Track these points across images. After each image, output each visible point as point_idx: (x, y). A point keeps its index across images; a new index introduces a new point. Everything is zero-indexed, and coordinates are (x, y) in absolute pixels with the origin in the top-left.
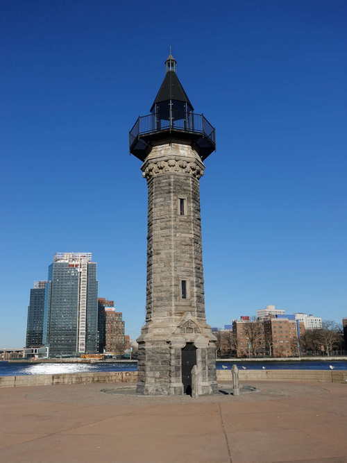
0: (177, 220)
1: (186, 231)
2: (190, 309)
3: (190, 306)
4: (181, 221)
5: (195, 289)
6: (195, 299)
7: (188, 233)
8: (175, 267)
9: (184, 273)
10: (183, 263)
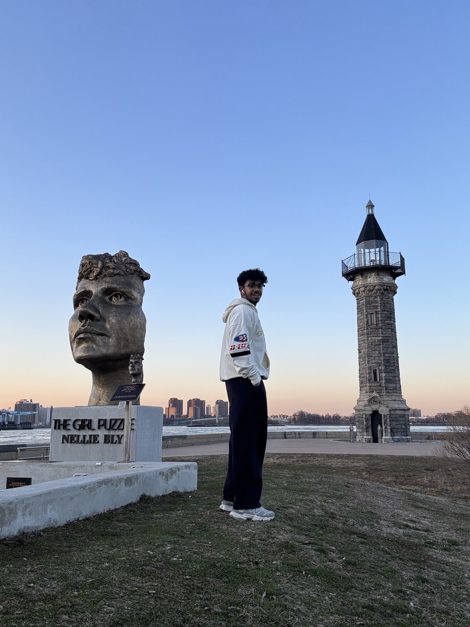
0: (369, 328)
1: (376, 335)
2: (380, 388)
3: (380, 386)
4: (371, 329)
5: (384, 375)
6: (384, 381)
7: (378, 336)
8: (368, 361)
9: (374, 365)
10: (373, 358)
